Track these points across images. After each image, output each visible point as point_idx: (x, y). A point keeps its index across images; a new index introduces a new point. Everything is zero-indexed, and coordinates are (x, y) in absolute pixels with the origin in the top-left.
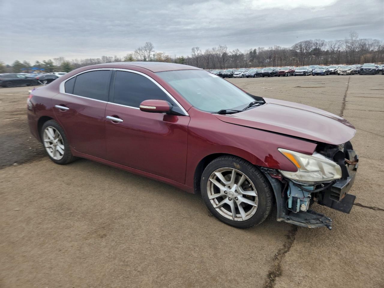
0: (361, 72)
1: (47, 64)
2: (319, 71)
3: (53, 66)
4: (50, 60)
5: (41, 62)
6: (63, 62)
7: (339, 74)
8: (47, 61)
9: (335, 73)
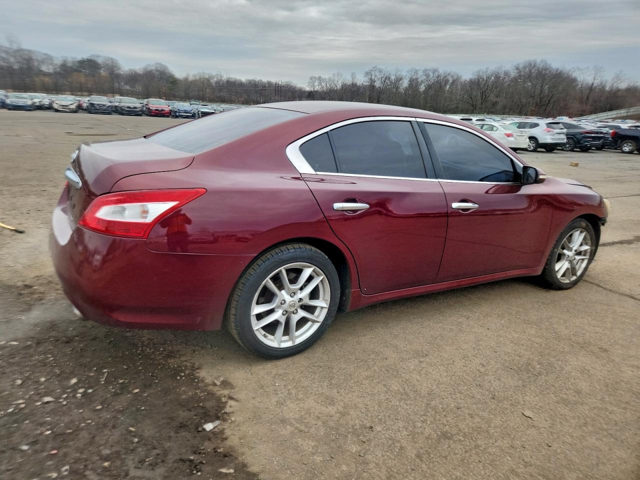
0: (92, 109)
2: (21, 102)
7: (57, 111)
9: (50, 108)
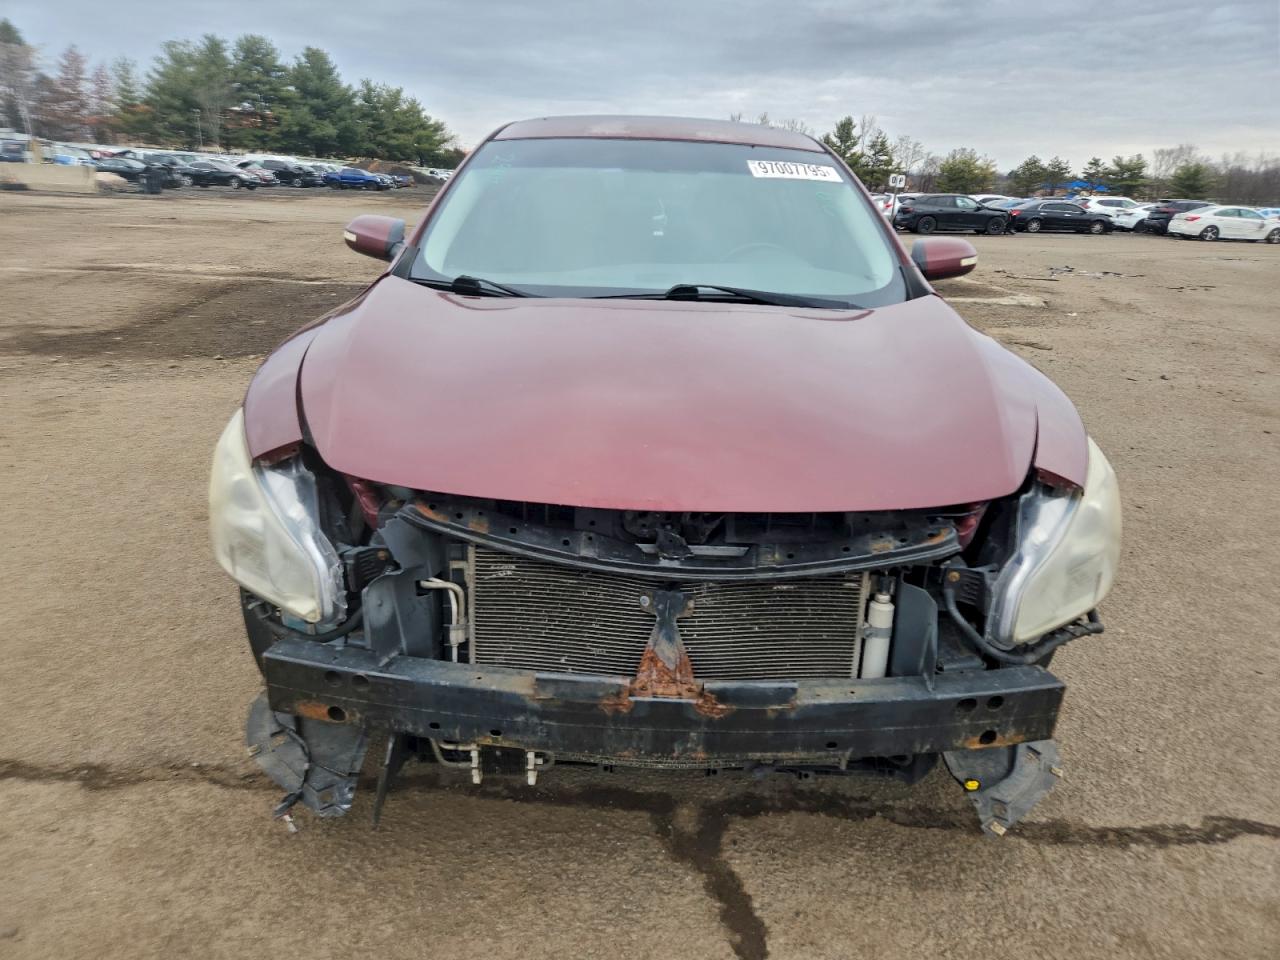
1: (1123, 168)
3: (1142, 177)
4: (1139, 157)
5: (1108, 163)
6: (1183, 164)
8: (1126, 160)
